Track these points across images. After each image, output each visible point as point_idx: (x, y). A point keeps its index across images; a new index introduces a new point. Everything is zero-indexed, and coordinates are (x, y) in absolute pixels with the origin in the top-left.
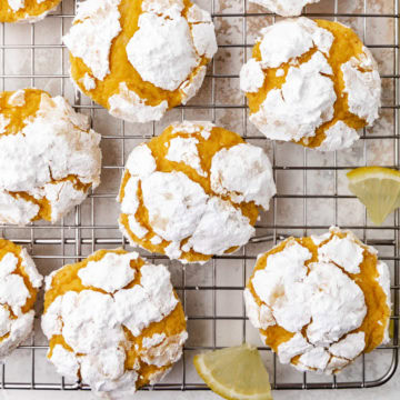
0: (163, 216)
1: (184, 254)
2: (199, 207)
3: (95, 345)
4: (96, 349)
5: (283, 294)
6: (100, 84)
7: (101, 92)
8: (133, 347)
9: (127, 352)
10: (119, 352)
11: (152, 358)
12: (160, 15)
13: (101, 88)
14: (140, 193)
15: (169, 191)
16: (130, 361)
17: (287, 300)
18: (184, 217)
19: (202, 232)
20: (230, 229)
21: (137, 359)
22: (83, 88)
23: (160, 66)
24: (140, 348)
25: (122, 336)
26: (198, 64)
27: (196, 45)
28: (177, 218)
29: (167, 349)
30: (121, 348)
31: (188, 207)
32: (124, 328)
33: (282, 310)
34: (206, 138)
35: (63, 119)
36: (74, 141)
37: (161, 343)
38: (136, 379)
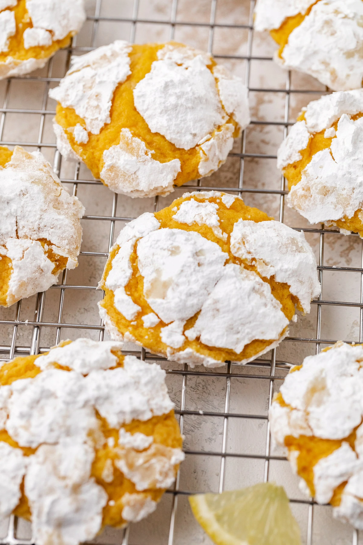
0: (164, 278)
1: (187, 343)
2: (213, 268)
3: (55, 427)
4: (55, 434)
5: (324, 388)
6: (93, 138)
7: (93, 148)
8: (105, 446)
9: (96, 451)
10: (86, 447)
11: (131, 466)
12: (180, 65)
13: (94, 143)
14: (134, 259)
15: (175, 244)
16: (99, 465)
17: (329, 395)
18: (193, 278)
19: (216, 302)
20: (253, 304)
21: (109, 462)
22: (72, 140)
23: (176, 107)
24: (116, 445)
25: (93, 422)
26: (224, 122)
27: (222, 98)
28: (182, 279)
29: (154, 461)
30: (90, 443)
31: (199, 265)
32: (97, 414)
33: (322, 408)
34: (228, 205)
35: (41, 170)
36: (52, 196)
37: (145, 450)
38: (103, 503)
